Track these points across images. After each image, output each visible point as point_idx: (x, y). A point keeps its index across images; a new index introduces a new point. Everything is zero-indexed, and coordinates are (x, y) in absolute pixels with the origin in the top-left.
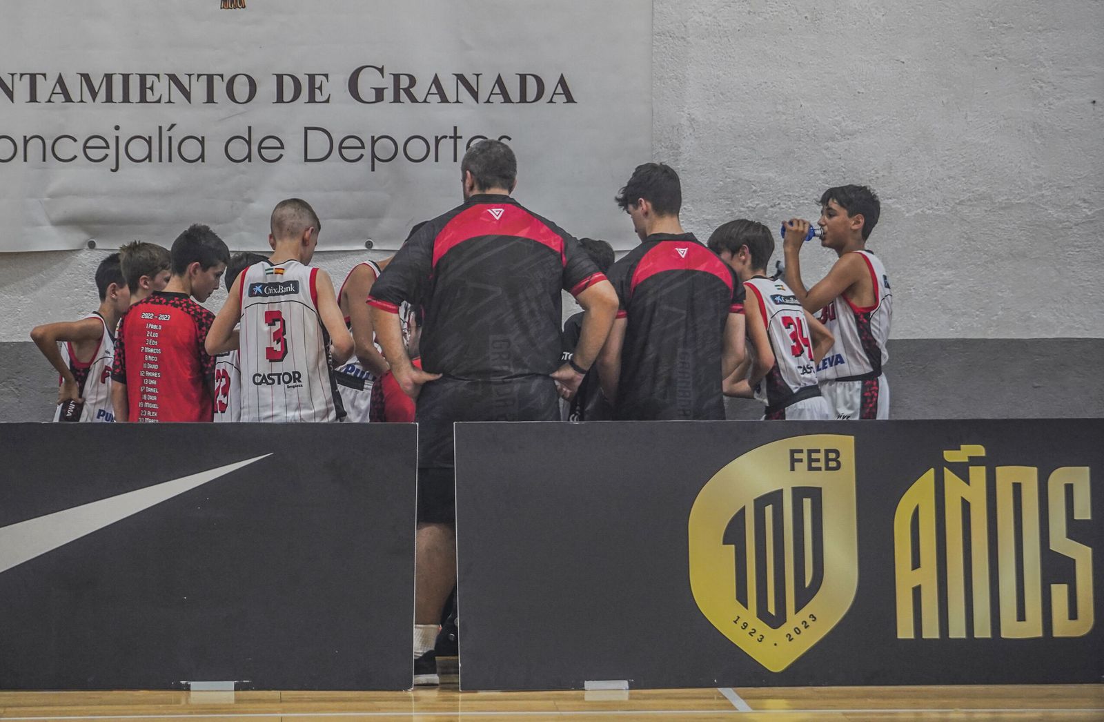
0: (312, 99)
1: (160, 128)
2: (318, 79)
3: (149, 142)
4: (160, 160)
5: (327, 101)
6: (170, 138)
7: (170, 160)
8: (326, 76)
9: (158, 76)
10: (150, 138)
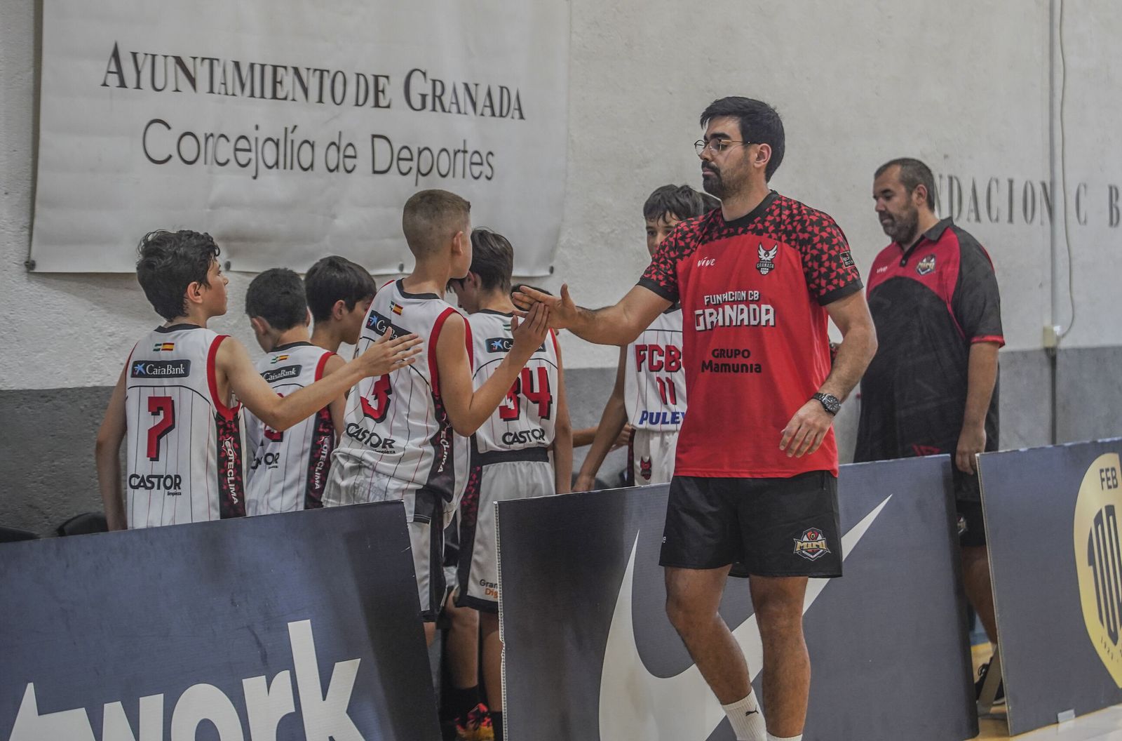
0: (377, 105)
1: (286, 129)
2: (382, 81)
3: (277, 145)
4: (285, 168)
5: (388, 107)
6: (292, 141)
7: (292, 168)
8: (387, 77)
9: (285, 68)
10: (278, 140)
